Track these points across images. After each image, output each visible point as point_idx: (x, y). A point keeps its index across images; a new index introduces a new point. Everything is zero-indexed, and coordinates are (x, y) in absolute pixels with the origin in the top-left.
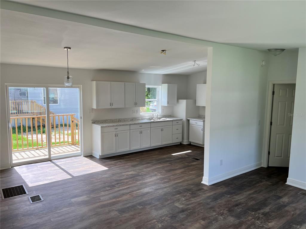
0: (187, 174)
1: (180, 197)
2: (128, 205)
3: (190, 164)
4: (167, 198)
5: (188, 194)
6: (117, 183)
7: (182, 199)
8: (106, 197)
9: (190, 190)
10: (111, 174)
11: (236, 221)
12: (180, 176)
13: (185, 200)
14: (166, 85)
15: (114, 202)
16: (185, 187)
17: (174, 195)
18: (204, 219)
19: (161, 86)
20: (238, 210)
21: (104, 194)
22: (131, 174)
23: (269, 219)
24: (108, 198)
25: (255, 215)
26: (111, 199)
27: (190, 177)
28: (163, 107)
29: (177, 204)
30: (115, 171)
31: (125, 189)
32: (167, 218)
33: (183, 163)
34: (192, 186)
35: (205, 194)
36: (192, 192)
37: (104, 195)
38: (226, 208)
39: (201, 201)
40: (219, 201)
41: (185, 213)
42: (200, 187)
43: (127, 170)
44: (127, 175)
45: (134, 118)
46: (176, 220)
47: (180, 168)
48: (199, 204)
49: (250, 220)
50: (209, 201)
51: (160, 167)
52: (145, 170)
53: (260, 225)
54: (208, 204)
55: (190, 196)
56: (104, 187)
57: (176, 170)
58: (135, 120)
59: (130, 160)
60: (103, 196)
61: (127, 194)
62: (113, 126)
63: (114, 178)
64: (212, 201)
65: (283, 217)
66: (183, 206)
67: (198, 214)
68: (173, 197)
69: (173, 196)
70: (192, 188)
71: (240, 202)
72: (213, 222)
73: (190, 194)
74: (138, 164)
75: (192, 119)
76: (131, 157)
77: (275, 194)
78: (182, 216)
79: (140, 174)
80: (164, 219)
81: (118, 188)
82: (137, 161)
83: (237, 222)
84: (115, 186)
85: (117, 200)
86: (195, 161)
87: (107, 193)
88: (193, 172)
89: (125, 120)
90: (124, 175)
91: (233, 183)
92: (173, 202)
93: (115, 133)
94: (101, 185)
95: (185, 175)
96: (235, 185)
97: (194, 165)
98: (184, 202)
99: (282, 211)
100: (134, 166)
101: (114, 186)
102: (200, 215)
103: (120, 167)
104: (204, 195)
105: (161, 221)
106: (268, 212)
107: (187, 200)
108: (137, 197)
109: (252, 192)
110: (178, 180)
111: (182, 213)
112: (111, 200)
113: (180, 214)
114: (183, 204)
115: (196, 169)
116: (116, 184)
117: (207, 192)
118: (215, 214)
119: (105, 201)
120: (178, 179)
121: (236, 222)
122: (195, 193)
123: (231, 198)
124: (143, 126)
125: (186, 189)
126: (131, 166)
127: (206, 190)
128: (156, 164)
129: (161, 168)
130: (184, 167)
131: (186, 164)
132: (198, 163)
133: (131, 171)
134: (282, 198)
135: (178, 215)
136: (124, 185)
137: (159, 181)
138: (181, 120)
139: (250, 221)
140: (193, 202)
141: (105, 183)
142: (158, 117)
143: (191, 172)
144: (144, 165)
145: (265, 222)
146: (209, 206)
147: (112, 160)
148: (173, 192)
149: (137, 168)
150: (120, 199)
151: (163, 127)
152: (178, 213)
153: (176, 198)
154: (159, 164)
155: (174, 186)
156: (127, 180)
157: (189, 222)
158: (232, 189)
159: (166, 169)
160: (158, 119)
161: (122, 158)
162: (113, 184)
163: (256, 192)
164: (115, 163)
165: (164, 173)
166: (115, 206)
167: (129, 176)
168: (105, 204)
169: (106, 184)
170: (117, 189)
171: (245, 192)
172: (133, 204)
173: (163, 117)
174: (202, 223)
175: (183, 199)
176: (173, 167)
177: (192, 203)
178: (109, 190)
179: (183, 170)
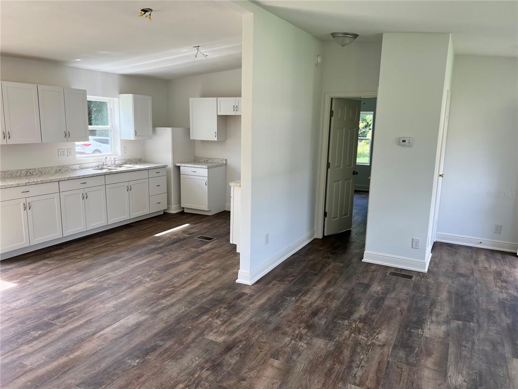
0: (203, 269)
1: (210, 319)
2: (103, 365)
3: (200, 250)
4: (185, 327)
5: (223, 310)
6: (56, 314)
7: (217, 323)
8: (40, 357)
9: (222, 300)
10: (31, 297)
11: (329, 346)
12: (191, 276)
13: (222, 324)
14: (130, 97)
15: (65, 365)
16: (211, 296)
17: (197, 318)
18: (275, 356)
19: (117, 99)
20: (322, 322)
21: (31, 350)
22: (84, 290)
23: (374, 328)
24: (44, 358)
25: (351, 325)
26: (53, 358)
27: (211, 274)
28: (125, 142)
29: (211, 337)
30: (40, 289)
31: (81, 326)
32: (205, 373)
33: (185, 250)
34: (223, 293)
35: (252, 303)
36: (229, 303)
37: (32, 353)
38: (301, 322)
39: (253, 319)
40: (283, 313)
41: (235, 350)
42: (238, 291)
43: (70, 281)
44: (75, 293)
45: (64, 166)
46: (225, 373)
47: (186, 260)
48: (251, 326)
49: (348, 336)
50: (266, 315)
51: (144, 264)
52: (112, 274)
53: (367, 342)
54: (267, 322)
55: (227, 313)
56: (26, 333)
57: (177, 264)
58: (66, 171)
59: (69, 258)
60: (28, 355)
61: (89, 337)
62: (18, 186)
63: (43, 304)
64: (271, 315)
65: (391, 318)
66: (224, 337)
67: (259, 348)
68: (197, 323)
69: (197, 321)
70: (224, 296)
71: (317, 306)
72: (295, 357)
73: (226, 310)
74: (90, 265)
75: (186, 165)
76: (69, 252)
77: (358, 281)
78: (232, 360)
79: (105, 285)
80: (199, 376)
81: (63, 327)
82: (87, 258)
83: (331, 346)
84: (52, 325)
85: (72, 356)
86: (206, 243)
87: (37, 345)
88: (212, 264)
89: (41, 172)
90: (66, 295)
91: (288, 273)
92: (202, 334)
93: (24, 201)
94: (14, 329)
95: (199, 271)
96: (293, 276)
97: (208, 250)
98: (222, 329)
99: (383, 309)
100: (82, 270)
101: (49, 325)
102: (265, 348)
103: (50, 276)
104: (251, 306)
105: (194, 382)
106: (366, 316)
107: (225, 322)
108: (121, 340)
109: (324, 283)
110: (191, 284)
111: (229, 354)
112: (54, 361)
113: (227, 357)
114: (222, 333)
115: (214, 256)
116: (53, 320)
117: (254, 297)
118: (288, 339)
119: (39, 367)
120: (190, 282)
121: (330, 348)
122: (234, 306)
123: (299, 302)
124: (90, 182)
125: (213, 299)
126: (77, 272)
127: (252, 296)
128: (131, 259)
129: (146, 265)
130: (192, 258)
131: (193, 250)
132: (214, 245)
133: (81, 282)
134: (371, 286)
135: (224, 359)
136: (77, 317)
137: (153, 294)
138: (164, 167)
139: (350, 338)
140: (239, 324)
141: (23, 322)
142: (117, 162)
143: (208, 265)
144: (105, 264)
145: (371, 335)
146: (271, 327)
147: (22, 263)
148: (191, 311)
149: (93, 273)
150: (78, 353)
151: (130, 183)
152: (221, 354)
153: (202, 323)
154: (138, 258)
155: (189, 298)
156: (79, 305)
157: (251, 369)
158: (292, 283)
159: (157, 265)
160: (116, 166)
161: (48, 255)
162: (46, 319)
163: (329, 282)
164: (33, 269)
165: (155, 274)
166: (72, 375)
167: (80, 293)
168: (42, 376)
169: (28, 322)
170: (60, 330)
171: (315, 286)
172: (114, 357)
173: (126, 163)
174: (276, 366)
175: (219, 322)
176: (170, 261)
177: (239, 326)
178: (40, 336)
179: (191, 263)
